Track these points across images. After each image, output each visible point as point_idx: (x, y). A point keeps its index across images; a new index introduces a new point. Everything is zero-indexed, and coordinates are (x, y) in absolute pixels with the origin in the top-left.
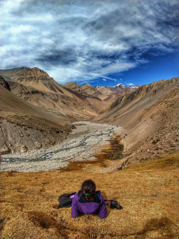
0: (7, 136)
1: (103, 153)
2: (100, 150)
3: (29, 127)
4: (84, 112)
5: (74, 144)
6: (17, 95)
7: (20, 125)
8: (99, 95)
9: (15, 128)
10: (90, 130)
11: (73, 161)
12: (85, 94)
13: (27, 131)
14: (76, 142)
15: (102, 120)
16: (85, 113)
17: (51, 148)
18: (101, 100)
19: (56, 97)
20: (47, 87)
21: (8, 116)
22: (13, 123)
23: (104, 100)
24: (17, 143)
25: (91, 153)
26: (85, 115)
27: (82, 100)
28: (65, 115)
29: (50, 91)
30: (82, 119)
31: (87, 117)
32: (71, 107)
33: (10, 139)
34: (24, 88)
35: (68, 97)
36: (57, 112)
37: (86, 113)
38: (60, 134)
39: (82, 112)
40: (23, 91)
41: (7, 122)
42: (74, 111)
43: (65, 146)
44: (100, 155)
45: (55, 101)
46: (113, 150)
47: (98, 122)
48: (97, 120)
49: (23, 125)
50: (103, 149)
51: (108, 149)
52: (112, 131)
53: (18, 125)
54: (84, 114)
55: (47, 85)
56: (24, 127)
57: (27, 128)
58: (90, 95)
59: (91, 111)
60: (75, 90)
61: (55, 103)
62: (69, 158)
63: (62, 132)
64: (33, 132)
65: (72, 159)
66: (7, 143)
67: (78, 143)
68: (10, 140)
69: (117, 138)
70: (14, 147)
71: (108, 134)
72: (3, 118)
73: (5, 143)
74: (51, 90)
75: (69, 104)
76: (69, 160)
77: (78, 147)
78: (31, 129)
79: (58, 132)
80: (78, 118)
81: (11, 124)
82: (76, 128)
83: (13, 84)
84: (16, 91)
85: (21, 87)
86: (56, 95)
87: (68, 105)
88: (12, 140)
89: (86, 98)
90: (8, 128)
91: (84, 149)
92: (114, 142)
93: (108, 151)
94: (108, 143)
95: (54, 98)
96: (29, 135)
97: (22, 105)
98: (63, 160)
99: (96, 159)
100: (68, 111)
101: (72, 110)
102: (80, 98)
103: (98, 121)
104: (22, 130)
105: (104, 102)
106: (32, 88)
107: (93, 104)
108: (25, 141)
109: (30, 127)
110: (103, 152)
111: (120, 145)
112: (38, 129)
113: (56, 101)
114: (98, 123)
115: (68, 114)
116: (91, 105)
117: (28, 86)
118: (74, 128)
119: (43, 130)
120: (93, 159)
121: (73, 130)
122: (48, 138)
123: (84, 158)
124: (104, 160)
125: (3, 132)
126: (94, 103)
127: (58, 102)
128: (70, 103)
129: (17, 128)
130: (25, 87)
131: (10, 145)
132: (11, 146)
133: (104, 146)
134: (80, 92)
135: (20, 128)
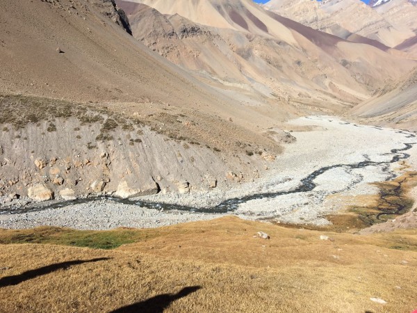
0: (153, 160)
1: (351, 214)
2: (345, 206)
3: (192, 143)
4: (326, 88)
5: (286, 183)
6: (146, 43)
7: (175, 138)
8: (380, 30)
9: (165, 144)
10: (333, 148)
11: (279, 222)
12: (333, 31)
13: (189, 151)
14: (290, 179)
15: (380, 114)
16: (330, 91)
17: (235, 189)
18: (384, 48)
19: (246, 44)
20: (222, 14)
21: (149, 116)
22: (161, 132)
23: (399, 47)
24: (173, 175)
25: (322, 209)
26: (328, 98)
27: (323, 49)
28: (268, 95)
29: (230, 27)
30: (318, 108)
31: (334, 101)
32: (287, 73)
33: (159, 166)
34: (163, 20)
35: (279, 43)
36: (248, 89)
37: (334, 91)
38: (255, 157)
39: (318, 88)
40: (160, 30)
41: (151, 132)
42: (297, 85)
43: (264, 188)
44: (341, 216)
45: (243, 56)
46: (380, 209)
47: (367, 119)
48: (365, 114)
49: (181, 138)
50: (353, 204)
51: (367, 207)
52: (402, 156)
53: (171, 137)
54: (325, 93)
55: (223, 8)
56: (182, 142)
57: (189, 144)
58: (351, 31)
59: (349, 85)
60: (301, 19)
61: (243, 62)
62: (271, 215)
63: (260, 153)
64: (200, 152)
65: (278, 216)
66: (154, 173)
67: (296, 183)
68: (159, 168)
69: (405, 180)
70: (166, 181)
71: (384, 165)
72: (142, 123)
73: (151, 174)
74: (232, 25)
75: (281, 64)
76: (272, 218)
77: (294, 192)
78: (195, 146)
79: (251, 154)
80: (307, 105)
81: (159, 136)
82: (294, 139)
83: (134, 9)
84: (141, 30)
85: (154, 17)
86: (247, 36)
87: (279, 67)
88: (162, 168)
89: (335, 43)
90: (153, 145)
91: (306, 200)
92: (390, 191)
93: (364, 210)
94: (375, 191)
95: (240, 46)
96: (193, 160)
97: (162, 75)
98: (259, 217)
99: (329, 225)
100: (277, 84)
101: (291, 81)
102: (316, 44)
103: (367, 117)
104: (179, 149)
105: (399, 52)
106: (183, 19)
107: (357, 61)
108: (187, 172)
109: (194, 141)
110: (350, 211)
111: (403, 201)
112: (209, 147)
113: (246, 54)
114: (367, 124)
115: (277, 93)
116: (350, 64)
117: (170, 13)
118: (290, 139)
119: (218, 148)
120: (323, 222)
121: (287, 147)
122: (230, 168)
123: (302, 219)
124: (348, 229)
125: (146, 151)
126: (360, 58)
127: (250, 59)
128: (284, 61)
129: (171, 144)
130: (165, 16)
131: (159, 178)
132: (162, 178)
133: (359, 197)
134: (319, 25)
135: (176, 143)
